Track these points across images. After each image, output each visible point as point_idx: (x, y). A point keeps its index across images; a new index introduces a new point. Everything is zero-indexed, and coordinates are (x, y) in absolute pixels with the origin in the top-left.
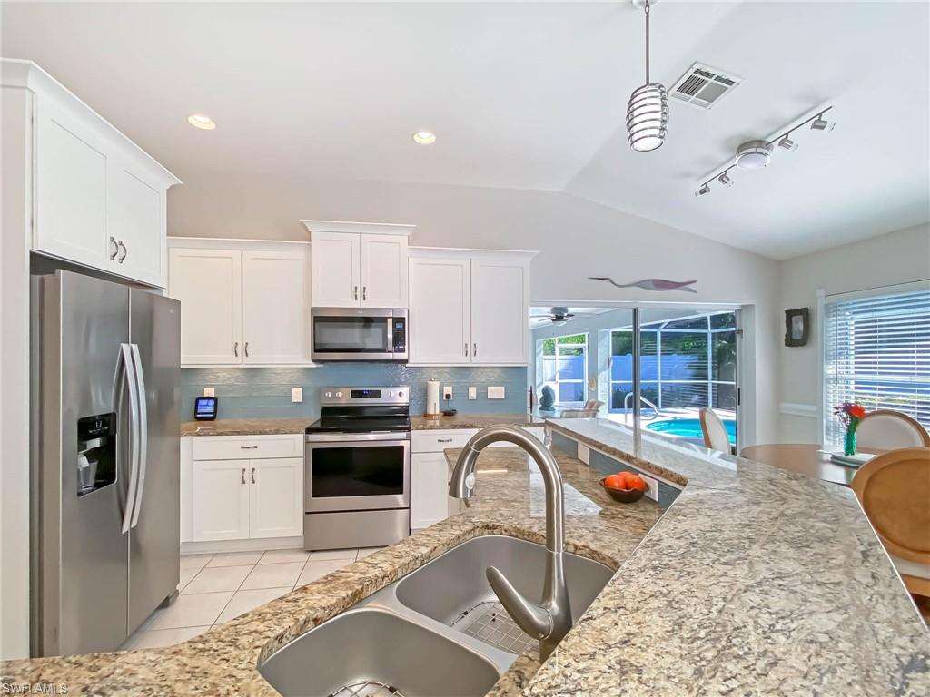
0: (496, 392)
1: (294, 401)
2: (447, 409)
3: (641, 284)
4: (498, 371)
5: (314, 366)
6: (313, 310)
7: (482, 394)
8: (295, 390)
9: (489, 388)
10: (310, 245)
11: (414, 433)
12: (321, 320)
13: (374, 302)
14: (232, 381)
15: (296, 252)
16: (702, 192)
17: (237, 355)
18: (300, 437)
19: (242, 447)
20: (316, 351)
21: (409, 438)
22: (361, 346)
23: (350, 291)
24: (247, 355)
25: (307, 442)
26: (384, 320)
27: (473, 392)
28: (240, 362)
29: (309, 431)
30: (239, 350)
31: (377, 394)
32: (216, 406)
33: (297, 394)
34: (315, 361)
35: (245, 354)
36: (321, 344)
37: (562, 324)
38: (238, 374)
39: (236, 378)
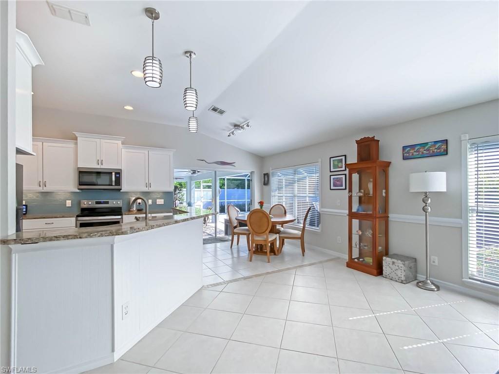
0: (160, 202)
1: (67, 206)
2: (139, 209)
3: (217, 163)
4: (161, 194)
5: (79, 191)
6: (78, 168)
7: (154, 202)
8: (67, 201)
9: (157, 200)
10: (77, 142)
11: (124, 216)
12: (82, 173)
13: (106, 166)
14: (35, 197)
15: (70, 145)
16: (229, 136)
17: (40, 186)
18: (74, 219)
19: (46, 224)
20: (80, 185)
21: (122, 218)
22: (96, 183)
23: (96, 162)
24: (45, 186)
25: (77, 220)
26: (111, 173)
27: (150, 202)
28: (41, 189)
29: (78, 216)
30: (41, 184)
31: (107, 203)
32: (26, 208)
33: (69, 203)
34: (79, 189)
35: (44, 186)
36: (82, 182)
37: (195, 175)
38: (38, 194)
39: (37, 197)
